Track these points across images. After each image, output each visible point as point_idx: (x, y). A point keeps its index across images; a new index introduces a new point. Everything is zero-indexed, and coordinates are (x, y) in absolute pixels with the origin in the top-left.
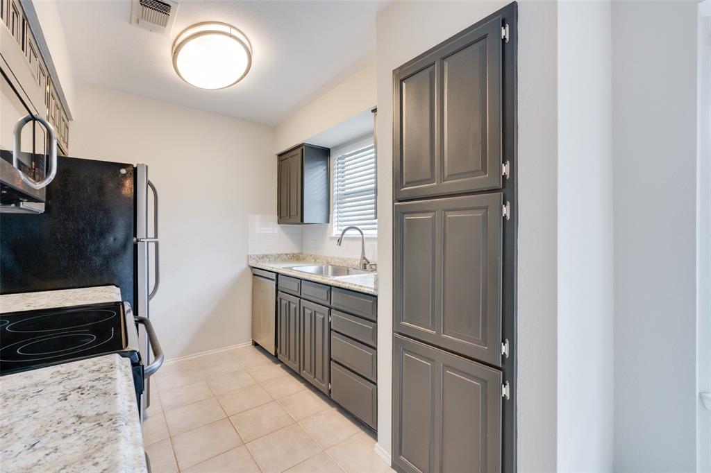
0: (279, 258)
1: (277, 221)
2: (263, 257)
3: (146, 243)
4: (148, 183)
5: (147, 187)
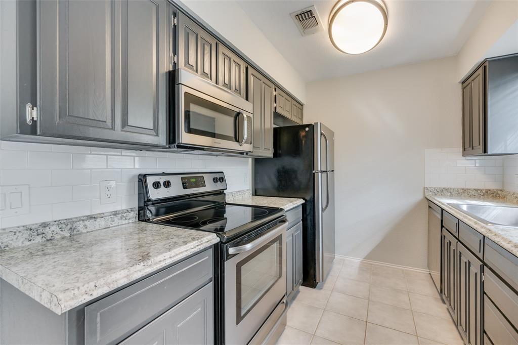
0: (464, 193)
1: (461, 154)
2: (442, 191)
3: (320, 173)
4: (322, 134)
5: (321, 136)
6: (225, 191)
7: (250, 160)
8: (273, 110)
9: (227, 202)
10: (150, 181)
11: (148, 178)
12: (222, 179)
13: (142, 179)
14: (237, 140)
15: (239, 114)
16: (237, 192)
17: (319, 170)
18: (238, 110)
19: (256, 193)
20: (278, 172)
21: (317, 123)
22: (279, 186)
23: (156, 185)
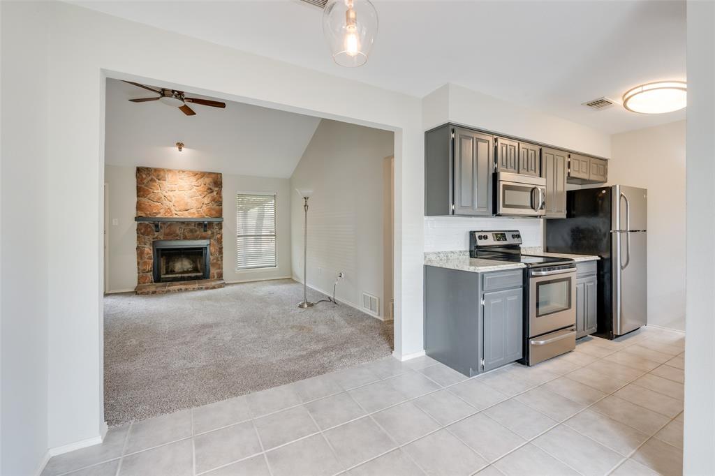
3: (618, 233)
4: (621, 195)
5: (620, 199)
6: (520, 245)
7: (542, 220)
8: (566, 175)
9: (522, 253)
10: (477, 235)
11: (476, 233)
12: (518, 236)
13: (472, 234)
14: (532, 207)
15: (534, 189)
16: (529, 248)
17: (618, 229)
18: (534, 186)
19: (547, 250)
20: (572, 232)
21: (615, 186)
22: (572, 244)
23: (480, 238)
